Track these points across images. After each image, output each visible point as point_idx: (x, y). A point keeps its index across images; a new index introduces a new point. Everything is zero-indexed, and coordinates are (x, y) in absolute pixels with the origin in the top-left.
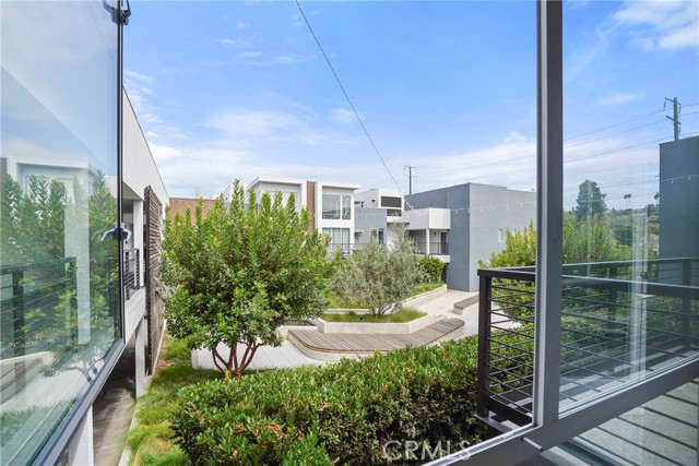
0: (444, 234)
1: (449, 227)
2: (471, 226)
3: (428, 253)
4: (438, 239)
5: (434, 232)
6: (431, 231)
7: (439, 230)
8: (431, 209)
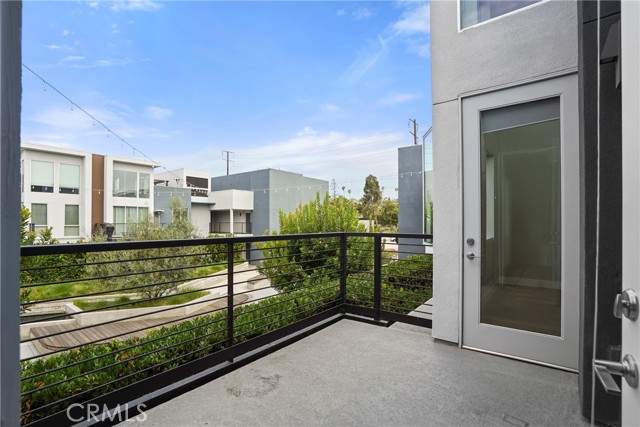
0: (248, 214)
1: (252, 208)
2: (271, 207)
3: (232, 231)
4: (243, 219)
5: (237, 213)
6: (235, 212)
7: (244, 211)
8: (234, 191)
